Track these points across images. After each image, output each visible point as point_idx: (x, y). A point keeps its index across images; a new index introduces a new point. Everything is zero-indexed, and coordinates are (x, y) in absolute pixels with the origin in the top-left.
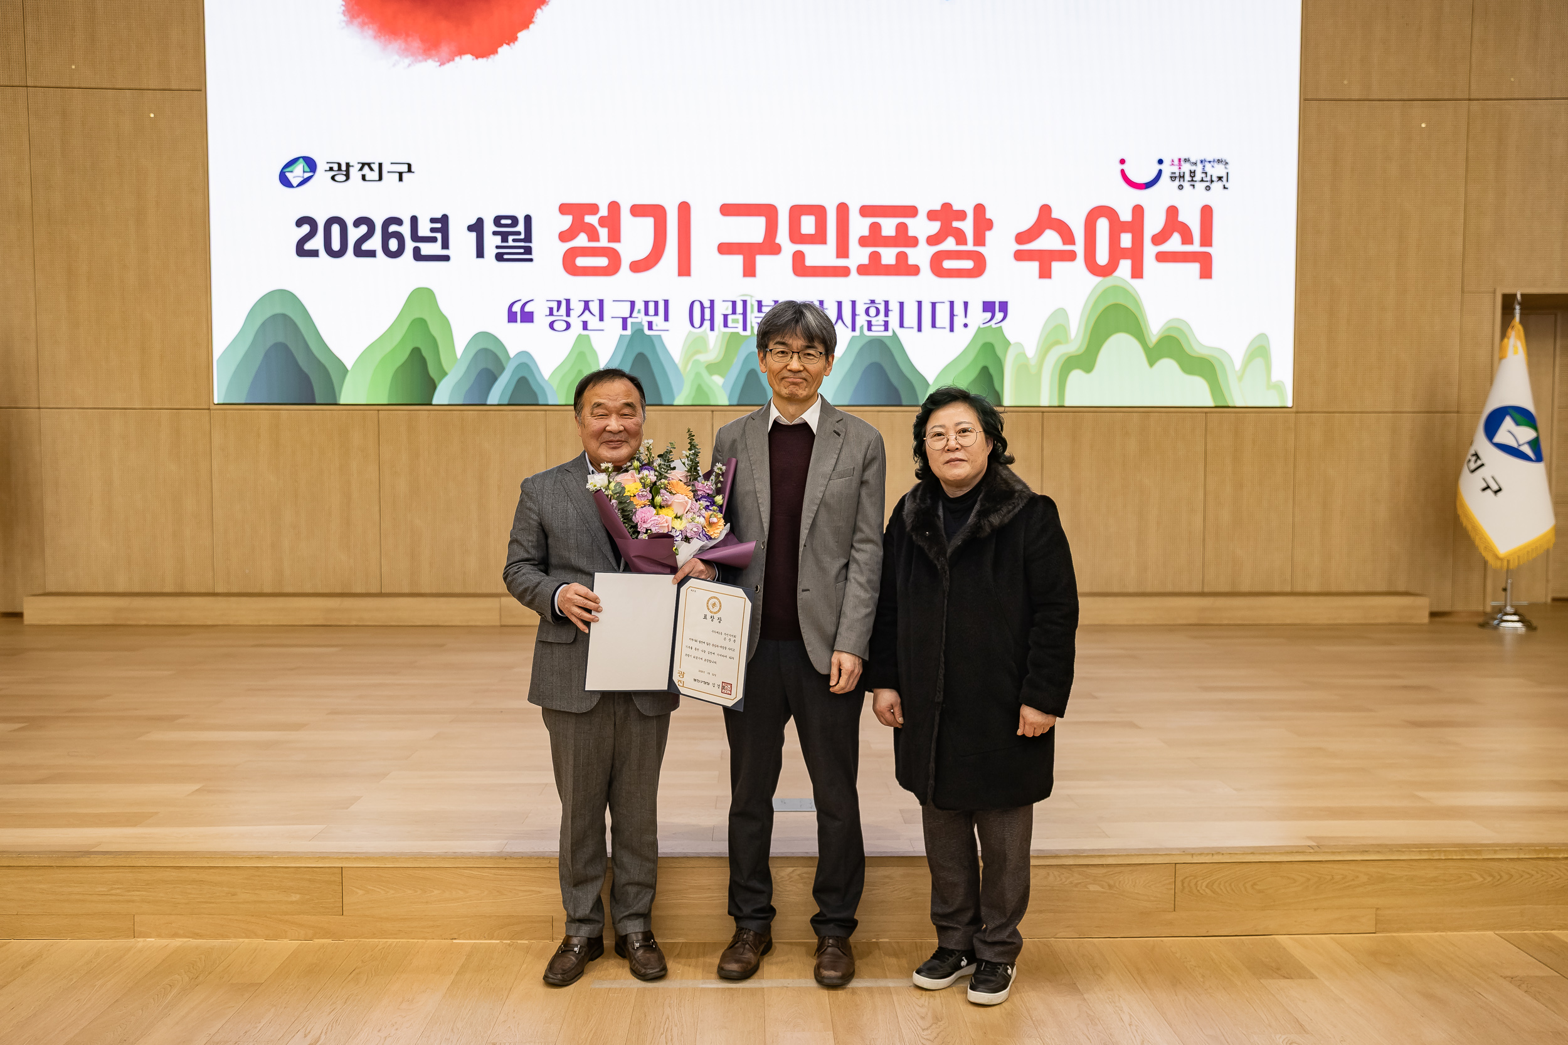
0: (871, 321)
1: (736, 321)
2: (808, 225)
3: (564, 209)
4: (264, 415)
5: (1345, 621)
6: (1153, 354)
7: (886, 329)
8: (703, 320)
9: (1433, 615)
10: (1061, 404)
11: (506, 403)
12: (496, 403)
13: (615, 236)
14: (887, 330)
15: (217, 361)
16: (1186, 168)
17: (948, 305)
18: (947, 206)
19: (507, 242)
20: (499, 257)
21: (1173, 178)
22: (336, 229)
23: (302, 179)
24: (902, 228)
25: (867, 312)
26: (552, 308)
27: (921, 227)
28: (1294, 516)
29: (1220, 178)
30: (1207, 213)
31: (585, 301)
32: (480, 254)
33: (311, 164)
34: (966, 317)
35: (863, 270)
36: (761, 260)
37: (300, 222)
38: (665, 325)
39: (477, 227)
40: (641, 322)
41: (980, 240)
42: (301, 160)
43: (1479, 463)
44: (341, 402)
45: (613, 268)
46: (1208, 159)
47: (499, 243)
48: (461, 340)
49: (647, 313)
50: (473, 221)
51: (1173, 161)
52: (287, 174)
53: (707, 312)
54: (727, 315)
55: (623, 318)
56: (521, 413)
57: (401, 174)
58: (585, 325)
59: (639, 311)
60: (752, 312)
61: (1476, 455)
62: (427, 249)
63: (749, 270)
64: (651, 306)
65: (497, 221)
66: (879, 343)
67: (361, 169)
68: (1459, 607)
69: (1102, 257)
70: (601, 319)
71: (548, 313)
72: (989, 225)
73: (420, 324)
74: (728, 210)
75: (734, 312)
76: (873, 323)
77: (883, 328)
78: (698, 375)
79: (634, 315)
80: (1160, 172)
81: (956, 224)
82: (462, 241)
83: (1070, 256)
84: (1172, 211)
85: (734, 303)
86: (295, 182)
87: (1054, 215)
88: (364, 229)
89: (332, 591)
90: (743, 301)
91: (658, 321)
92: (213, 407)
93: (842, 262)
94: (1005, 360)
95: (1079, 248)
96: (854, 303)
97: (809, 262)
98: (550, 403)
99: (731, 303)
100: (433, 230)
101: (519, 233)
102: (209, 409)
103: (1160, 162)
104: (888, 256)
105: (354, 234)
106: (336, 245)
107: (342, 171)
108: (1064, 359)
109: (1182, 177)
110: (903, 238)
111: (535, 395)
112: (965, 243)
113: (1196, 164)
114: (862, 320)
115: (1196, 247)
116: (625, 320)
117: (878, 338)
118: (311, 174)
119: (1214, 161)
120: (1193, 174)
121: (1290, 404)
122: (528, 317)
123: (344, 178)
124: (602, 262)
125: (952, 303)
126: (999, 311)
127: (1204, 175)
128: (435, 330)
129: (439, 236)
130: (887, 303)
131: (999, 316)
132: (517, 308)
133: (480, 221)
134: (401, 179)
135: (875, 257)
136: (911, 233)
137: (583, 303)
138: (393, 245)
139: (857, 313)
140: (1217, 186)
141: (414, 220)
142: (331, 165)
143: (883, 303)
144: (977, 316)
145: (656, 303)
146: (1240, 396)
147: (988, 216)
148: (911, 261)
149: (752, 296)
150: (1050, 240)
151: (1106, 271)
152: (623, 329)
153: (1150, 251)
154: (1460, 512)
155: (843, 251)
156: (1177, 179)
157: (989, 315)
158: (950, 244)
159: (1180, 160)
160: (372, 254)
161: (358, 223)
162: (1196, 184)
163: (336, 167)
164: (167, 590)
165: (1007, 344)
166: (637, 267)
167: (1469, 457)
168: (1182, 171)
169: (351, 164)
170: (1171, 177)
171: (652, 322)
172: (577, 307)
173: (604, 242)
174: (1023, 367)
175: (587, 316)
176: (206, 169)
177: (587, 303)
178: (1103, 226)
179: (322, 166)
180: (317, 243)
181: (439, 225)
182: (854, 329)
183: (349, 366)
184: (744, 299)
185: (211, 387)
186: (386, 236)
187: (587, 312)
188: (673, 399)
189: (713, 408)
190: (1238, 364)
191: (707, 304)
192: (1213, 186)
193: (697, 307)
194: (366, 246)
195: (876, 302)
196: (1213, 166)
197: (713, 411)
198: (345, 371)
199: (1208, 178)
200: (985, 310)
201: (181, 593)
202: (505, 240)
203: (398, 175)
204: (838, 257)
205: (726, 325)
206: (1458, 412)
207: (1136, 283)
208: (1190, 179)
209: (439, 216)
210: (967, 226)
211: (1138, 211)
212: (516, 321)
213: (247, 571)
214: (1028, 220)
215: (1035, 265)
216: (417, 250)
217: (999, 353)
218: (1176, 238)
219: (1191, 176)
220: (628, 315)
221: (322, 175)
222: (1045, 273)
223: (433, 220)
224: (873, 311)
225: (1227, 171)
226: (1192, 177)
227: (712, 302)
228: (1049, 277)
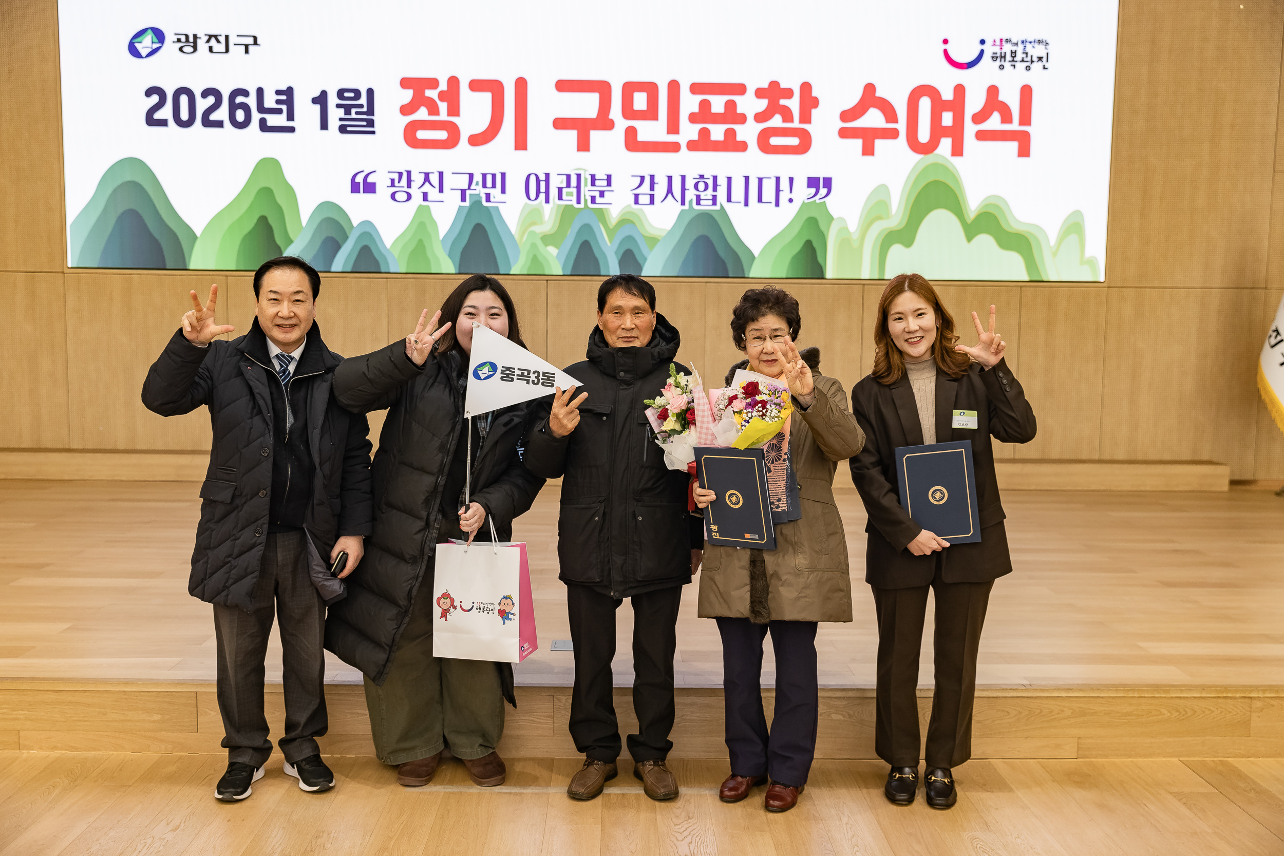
0: (700, 195)
1: (570, 194)
2: (640, 101)
3: (406, 83)
4: (116, 278)
5: (1148, 488)
6: (971, 230)
7: (714, 203)
8: (538, 192)
9: (1233, 483)
10: (881, 278)
11: (349, 270)
12: (340, 270)
13: (454, 110)
14: (716, 205)
15: (71, 226)
16: (1007, 48)
17: (774, 181)
18: (774, 84)
19: (350, 114)
20: (343, 129)
21: (994, 58)
22: (184, 100)
23: (150, 50)
24: (731, 105)
25: (696, 186)
26: (394, 179)
27: (749, 105)
28: (1103, 387)
29: (1040, 59)
30: (1026, 93)
31: (425, 173)
32: (324, 125)
33: (159, 35)
34: (791, 192)
35: (693, 146)
36: (596, 136)
37: (149, 92)
38: (501, 197)
39: (321, 100)
40: (479, 194)
41: (806, 117)
42: (150, 31)
43: (1279, 338)
44: (191, 267)
45: (452, 142)
46: (1029, 40)
47: (343, 116)
48: (306, 209)
49: (484, 186)
50: (317, 94)
51: (995, 41)
52: (137, 45)
53: (543, 185)
54: (562, 188)
55: (461, 190)
56: (364, 281)
57: (247, 46)
58: (425, 196)
59: (477, 184)
60: (586, 185)
61: (1277, 331)
62: (273, 120)
63: (584, 145)
64: (489, 178)
65: (341, 94)
66: (707, 217)
67: (208, 41)
68: (1261, 476)
69: (924, 135)
70: (441, 190)
71: (390, 185)
72: (815, 103)
73: (266, 194)
74: (563, 86)
75: (568, 185)
76: (702, 197)
77: (711, 202)
78: (534, 245)
79: (473, 187)
80: (982, 52)
81: (783, 102)
82: (306, 113)
83: (893, 134)
84: (993, 91)
85: (568, 177)
86: (144, 52)
87: (879, 94)
88: (211, 100)
89: (183, 448)
90: (577, 174)
91: (496, 193)
92: (66, 270)
93: (672, 138)
94: (828, 235)
95: (902, 126)
96: (683, 178)
97: (641, 137)
98: (392, 271)
99: (565, 177)
100: (278, 102)
101: (361, 106)
102: (63, 273)
103: (983, 42)
104: (717, 132)
105: (202, 105)
106: (185, 116)
107: (189, 43)
108: (886, 233)
109: (1003, 57)
110: (732, 115)
111: (377, 263)
112: (792, 121)
113: (1017, 44)
114: (691, 194)
115: (1015, 126)
116: (463, 192)
117: (708, 212)
118: (159, 45)
119: (1035, 41)
120: (1014, 54)
121: (1102, 279)
122: (370, 188)
123: (191, 49)
124: (442, 135)
125: (778, 179)
126: (823, 187)
127: (1024, 56)
128: (280, 199)
129: (284, 107)
130: (715, 178)
131: (823, 191)
132: (360, 179)
133: (324, 94)
134: (247, 52)
135: (704, 133)
136: (740, 110)
137: (423, 175)
138: (240, 115)
139: (687, 187)
140: (1037, 66)
141: (260, 92)
142: (179, 37)
143: (712, 178)
144: (802, 192)
145: (494, 176)
146: (1052, 273)
147: (814, 94)
148: (739, 138)
149: (585, 170)
150: (873, 119)
151: (928, 148)
152: (462, 201)
153: (970, 129)
154: (1260, 386)
155: (673, 127)
156: (999, 59)
157: (813, 190)
158: (776, 121)
159: (1001, 40)
160: (220, 124)
161: (206, 93)
162: (1017, 64)
163: (183, 38)
164: (23, 446)
165: (830, 218)
166: (477, 140)
167: (1270, 332)
168: (1003, 51)
169: (198, 36)
170: (993, 57)
171: (489, 194)
172: (418, 179)
173: (443, 116)
174: (845, 242)
175: (427, 188)
176: (57, 38)
177: (427, 175)
178: (925, 104)
179: (170, 38)
180: (166, 112)
181: (284, 97)
182: (683, 203)
183: (198, 232)
184: (578, 172)
185: (65, 252)
186: (233, 107)
187: (427, 184)
188: (510, 269)
189: (548, 278)
190: (1053, 239)
191: (542, 177)
192: (1033, 66)
193: (533, 180)
194: (214, 117)
195: (705, 177)
196: (1033, 47)
197: (547, 281)
198: (193, 237)
199: (1029, 59)
200: (809, 186)
201: (38, 449)
202: (348, 112)
203: (243, 48)
204: (669, 133)
205: (560, 198)
206: (1266, 288)
207: (956, 160)
208: (1011, 59)
209: (284, 88)
210: (793, 104)
211: (960, 90)
212: (359, 192)
213: (101, 428)
214: (853, 99)
215: (858, 143)
216: (263, 122)
217: (823, 227)
218: (996, 117)
219: (1012, 56)
220: (466, 187)
221: (170, 46)
222: (868, 150)
223: (278, 92)
224: (701, 186)
225: (1047, 51)
226: (1014, 57)
227: (547, 175)
228: (872, 154)
